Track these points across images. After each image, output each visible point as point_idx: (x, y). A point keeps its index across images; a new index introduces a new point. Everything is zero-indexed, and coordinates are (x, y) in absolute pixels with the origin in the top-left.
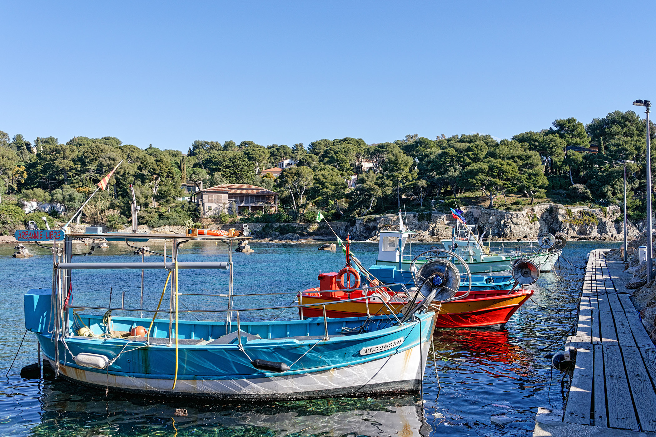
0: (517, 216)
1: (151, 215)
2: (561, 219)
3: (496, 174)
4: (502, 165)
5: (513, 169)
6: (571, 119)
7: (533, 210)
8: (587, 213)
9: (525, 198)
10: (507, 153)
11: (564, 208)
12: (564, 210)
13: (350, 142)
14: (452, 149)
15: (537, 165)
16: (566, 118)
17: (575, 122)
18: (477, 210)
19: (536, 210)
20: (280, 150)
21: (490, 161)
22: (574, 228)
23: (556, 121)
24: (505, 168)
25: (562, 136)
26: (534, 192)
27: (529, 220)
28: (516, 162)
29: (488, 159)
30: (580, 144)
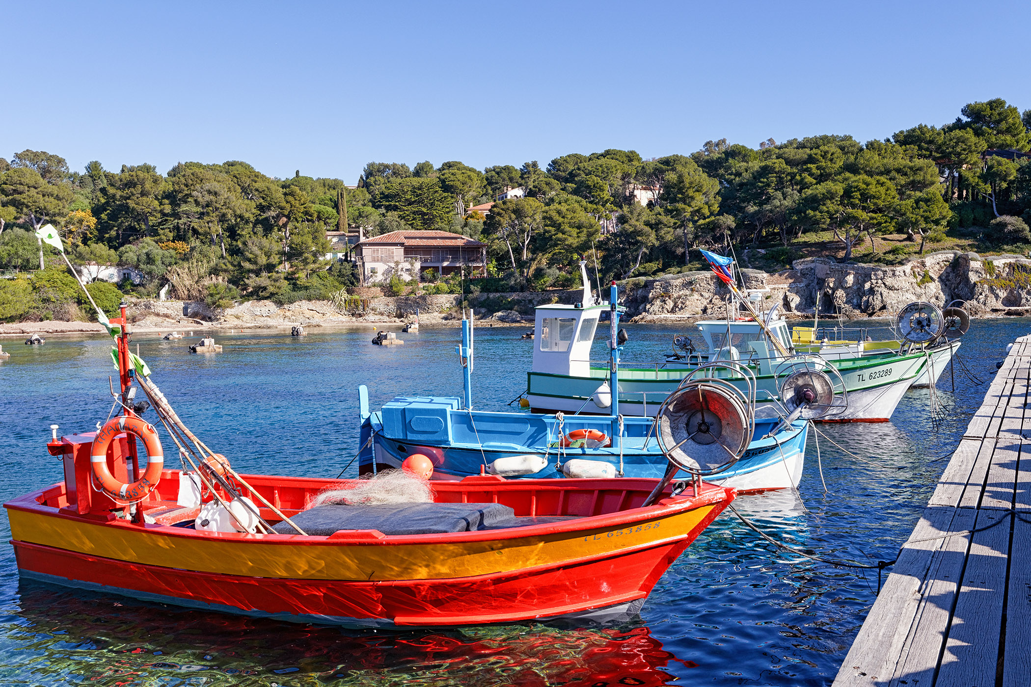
0: (894, 275)
1: (278, 284)
2: (973, 278)
3: (857, 202)
4: (868, 184)
5: (888, 192)
6: (994, 102)
7: (923, 264)
8: (1022, 267)
9: (908, 243)
10: (878, 164)
11: (980, 259)
12: (979, 263)
13: (615, 156)
14: (780, 160)
15: (933, 183)
16: (985, 100)
17: (1003, 107)
18: (823, 265)
19: (928, 264)
20: (502, 175)
21: (846, 179)
22: (997, 295)
23: (968, 106)
24: (873, 189)
25: (978, 133)
26: (924, 231)
27: (915, 281)
28: (894, 180)
29: (843, 175)
30: (1011, 146)
